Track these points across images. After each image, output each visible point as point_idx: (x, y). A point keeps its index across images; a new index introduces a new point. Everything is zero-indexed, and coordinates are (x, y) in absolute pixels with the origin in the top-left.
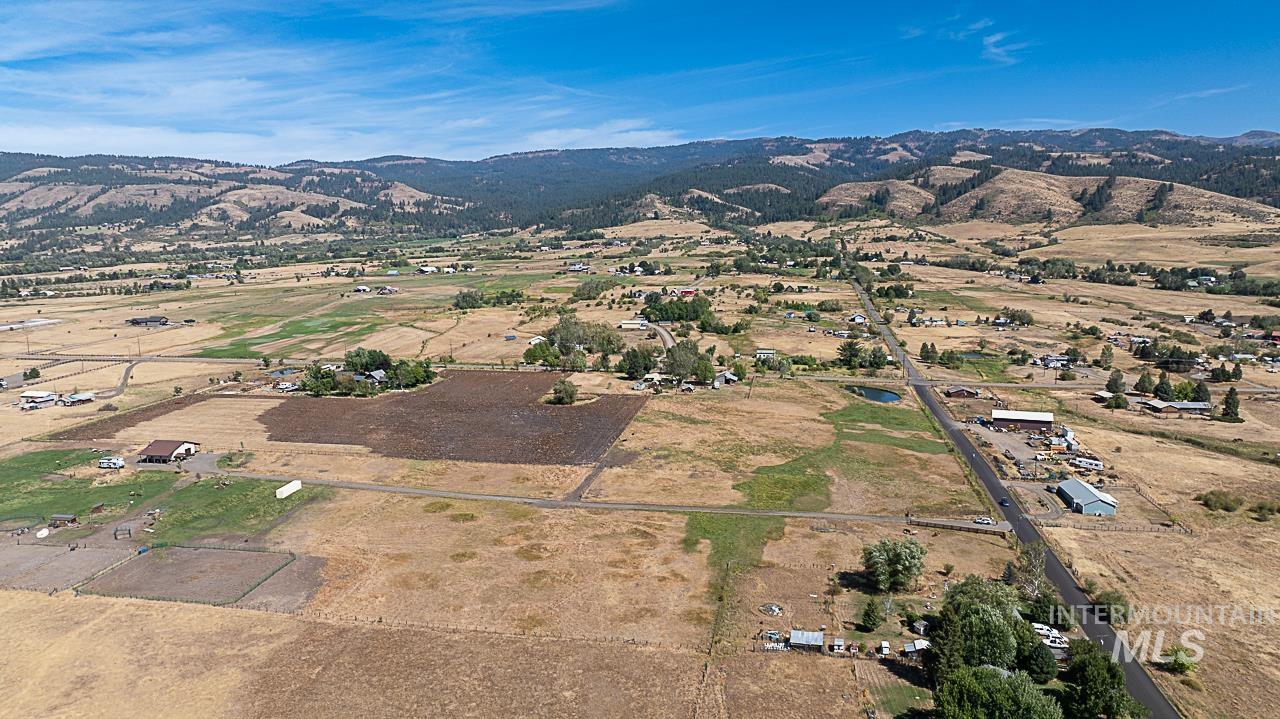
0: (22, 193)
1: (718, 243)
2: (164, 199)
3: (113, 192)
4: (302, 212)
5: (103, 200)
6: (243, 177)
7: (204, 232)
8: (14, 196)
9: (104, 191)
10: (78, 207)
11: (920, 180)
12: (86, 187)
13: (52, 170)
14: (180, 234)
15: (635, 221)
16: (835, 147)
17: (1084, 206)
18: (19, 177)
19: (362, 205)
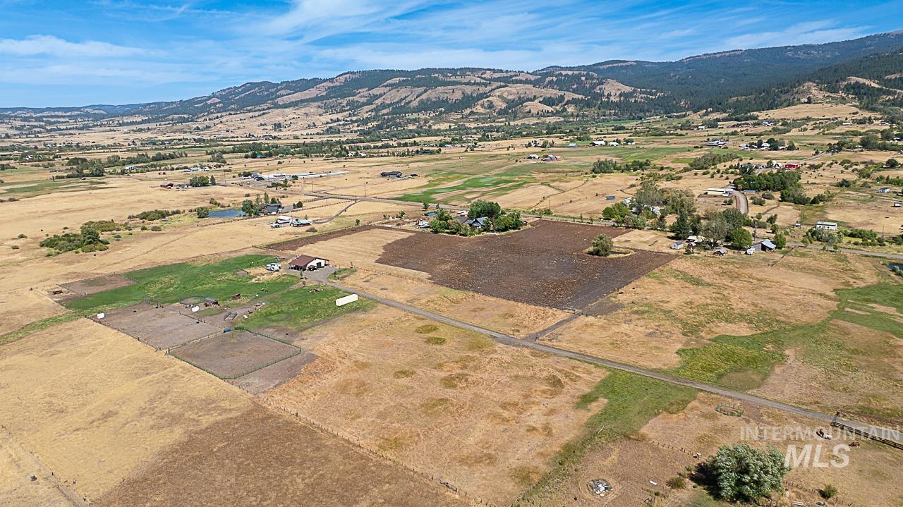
0: (385, 94)
1: (861, 123)
2: (458, 95)
3: (430, 91)
4: (540, 102)
5: (424, 97)
6: (508, 79)
7: (476, 116)
8: (381, 95)
9: (425, 91)
10: (411, 101)
12: (416, 89)
13: (401, 79)
14: (462, 118)
18: (385, 84)
19: (580, 97)
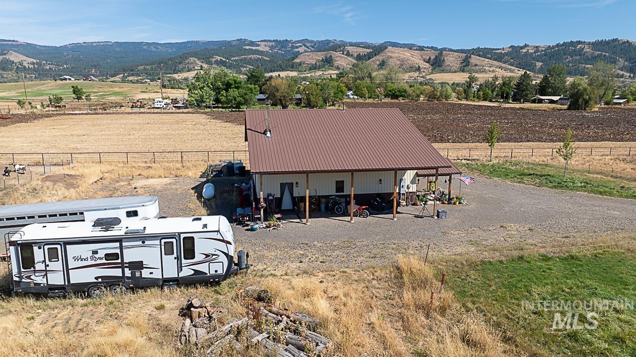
11: (345, 53)
15: (189, 71)
16: (271, 44)
17: (432, 65)
